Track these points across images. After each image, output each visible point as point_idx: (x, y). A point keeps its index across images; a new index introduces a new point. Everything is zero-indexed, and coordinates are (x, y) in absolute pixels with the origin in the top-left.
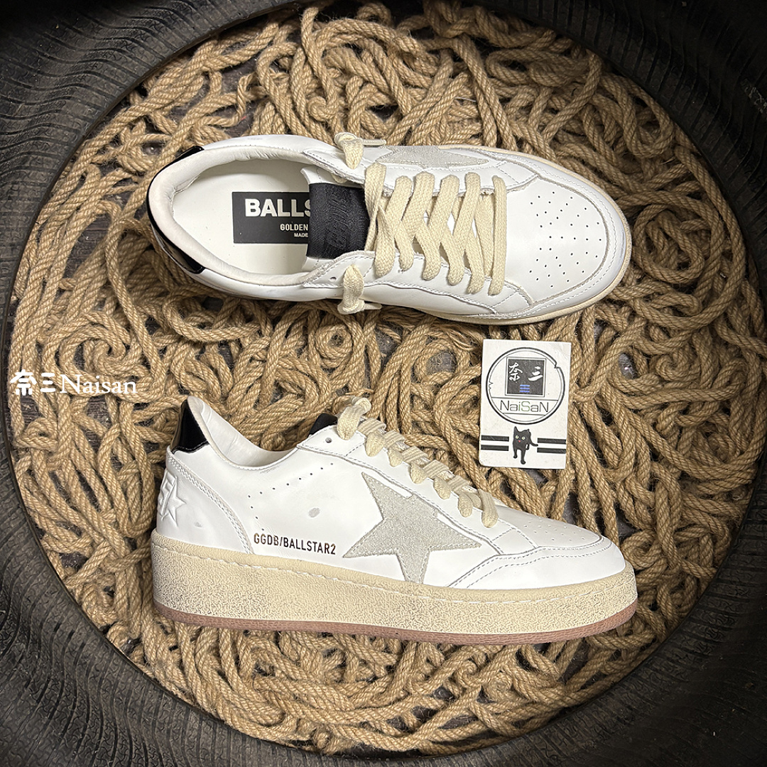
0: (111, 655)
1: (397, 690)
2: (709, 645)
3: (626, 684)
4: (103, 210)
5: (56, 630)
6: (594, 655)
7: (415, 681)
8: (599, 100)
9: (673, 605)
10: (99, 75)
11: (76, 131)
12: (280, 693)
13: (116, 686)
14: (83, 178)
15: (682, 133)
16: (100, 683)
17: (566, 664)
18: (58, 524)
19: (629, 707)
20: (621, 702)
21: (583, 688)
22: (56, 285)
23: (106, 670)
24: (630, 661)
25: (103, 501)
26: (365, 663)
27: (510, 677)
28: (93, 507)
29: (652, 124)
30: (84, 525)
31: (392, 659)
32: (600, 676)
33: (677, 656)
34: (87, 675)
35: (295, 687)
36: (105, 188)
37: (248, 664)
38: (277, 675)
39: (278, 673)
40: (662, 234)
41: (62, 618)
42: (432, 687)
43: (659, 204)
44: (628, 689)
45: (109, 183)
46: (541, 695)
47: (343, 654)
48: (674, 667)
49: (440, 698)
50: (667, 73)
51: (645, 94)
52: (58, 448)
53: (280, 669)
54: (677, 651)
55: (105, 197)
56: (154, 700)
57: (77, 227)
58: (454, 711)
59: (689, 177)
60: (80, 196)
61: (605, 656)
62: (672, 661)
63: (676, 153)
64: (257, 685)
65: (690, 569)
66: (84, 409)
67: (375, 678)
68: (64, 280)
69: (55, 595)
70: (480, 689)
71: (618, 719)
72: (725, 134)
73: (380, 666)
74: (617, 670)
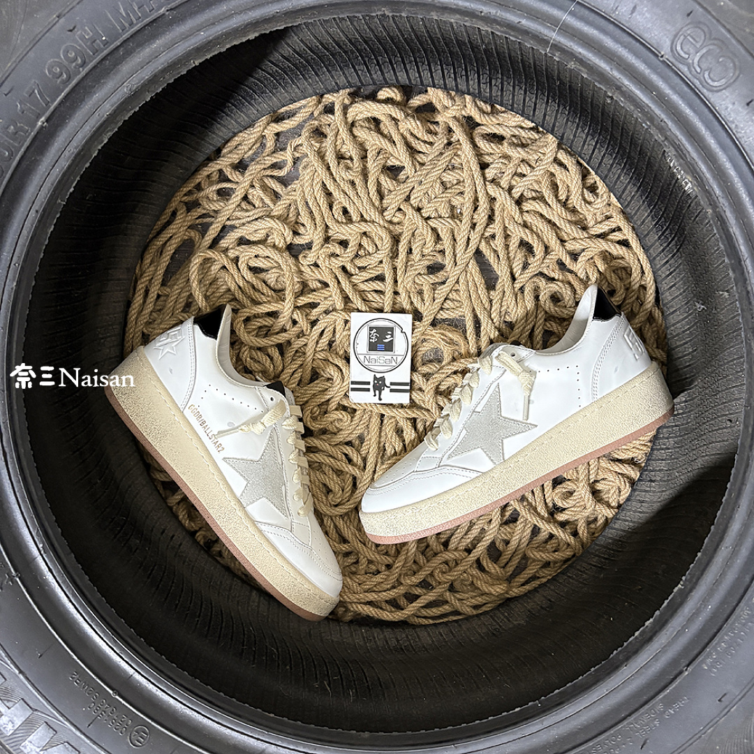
1: (393, 581)
2: (607, 561)
3: (548, 585)
4: (188, 236)
5: (162, 534)
6: (531, 563)
7: (406, 575)
8: (555, 169)
9: (588, 532)
13: (203, 571)
14: (174, 214)
15: (614, 198)
16: (192, 569)
17: (512, 569)
19: (550, 600)
20: (544, 596)
21: (523, 585)
22: (156, 292)
23: (196, 561)
24: (556, 569)
26: (370, 562)
27: (471, 576)
29: (593, 189)
31: (390, 560)
32: (534, 578)
33: (584, 568)
34: (184, 563)
36: (190, 221)
41: (166, 526)
42: (415, 580)
43: (594, 248)
44: (549, 588)
45: (193, 218)
46: (491, 589)
47: (357, 555)
48: (582, 575)
49: (423, 587)
50: (604, 155)
54: (584, 565)
55: (190, 227)
56: (228, 582)
57: (170, 251)
58: (431, 596)
59: (619, 229)
60: (173, 229)
61: (538, 565)
62: (581, 571)
63: (611, 209)
65: (601, 509)
67: (378, 572)
68: (162, 288)
69: (162, 510)
70: (450, 583)
71: (541, 607)
72: (644, 202)
73: (382, 564)
74: (547, 574)
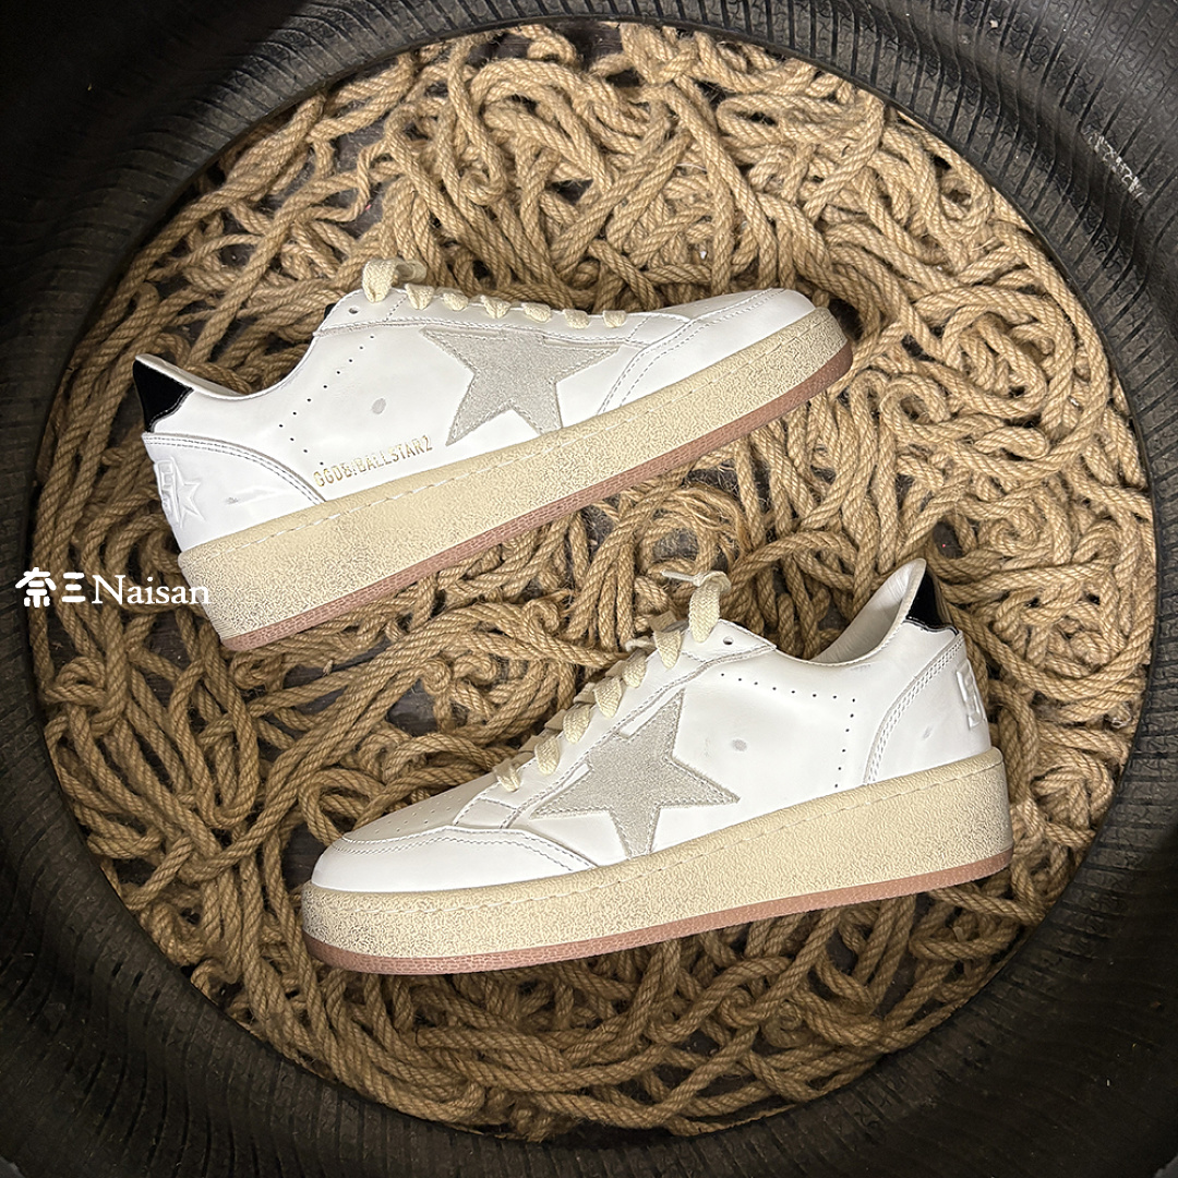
0: (200, 1007)
1: (635, 1028)
2: (1093, 943)
3: (973, 1009)
4: (163, 347)
5: (115, 973)
6: (923, 973)
7: (659, 1021)
8: (879, 161)
9: (1036, 890)
10: (158, 151)
11: (126, 232)
12: (458, 1051)
13: (208, 1054)
14: (132, 306)
15: (1005, 202)
16: (185, 1052)
17: (883, 989)
18: (108, 816)
19: (982, 1043)
20: (970, 1036)
21: (910, 1023)
22: (96, 459)
23: (192, 1030)
24: (977, 978)
25: (177, 777)
26: (582, 998)
27: (801, 1008)
28: (164, 788)
30: (150, 814)
31: (623, 991)
32: (932, 1005)
33: (1046, 961)
34: (164, 1039)
35: (479, 1039)
36: (167, 315)
37: (406, 1014)
38: (451, 1024)
39: (453, 1021)
40: (983, 346)
41: (124, 954)
42: (682, 1030)
43: (975, 305)
44: (978, 1015)
45: (173, 309)
46: (847, 1034)
47: (550, 986)
48: (1043, 977)
49: (695, 1052)
50: (977, 118)
51: (949, 150)
52: (106, 701)
53: (455, 1014)
54: (1046, 954)
55: (167, 329)
56: (267, 1074)
58: (718, 1065)
59: (1022, 267)
60: (130, 328)
61: (940, 973)
62: (1040, 970)
63: (997, 232)
64: (422, 1043)
65: (1057, 836)
66: (144, 641)
67: (598, 1022)
68: (109, 451)
69: (113, 919)
70: (757, 1030)
71: (966, 1062)
72: (1064, 199)
73: (606, 1000)
74: (959, 992)
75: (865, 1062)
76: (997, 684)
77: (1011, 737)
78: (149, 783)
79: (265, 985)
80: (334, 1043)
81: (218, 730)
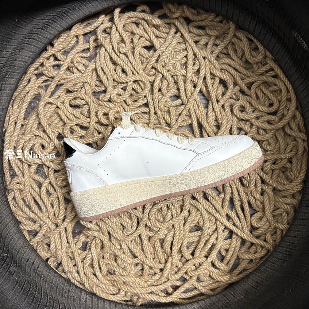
0: (50, 270)
1: (164, 278)
2: (287, 256)
3: (255, 273)
4: (38, 92)
5: (27, 261)
6: (242, 262)
7: (171, 274)
8: (235, 40)
9: (273, 240)
10: (34, 39)
11: (26, 62)
12: (118, 281)
13: (52, 282)
14: (29, 80)
15: (268, 52)
16: (46, 282)
17: (231, 266)
18: (26, 219)
19: (257, 282)
20: (253, 280)
21: (238, 275)
22: (20, 123)
23: (48, 276)
24: (256, 263)
25: (44, 208)
26: (151, 268)
27: (209, 271)
28: (40, 211)
29: (256, 49)
30: (37, 218)
31: (162, 266)
32: (244, 270)
33: (274, 261)
34: (41, 279)
35: (124, 278)
36: (39, 84)
37: (105, 270)
38: (116, 274)
39: (117, 273)
40: (262, 92)
41: (30, 257)
42: (178, 276)
43: (260, 81)
44: (256, 275)
45: (40, 82)
46: (221, 278)
47: (142, 265)
48: (273, 265)
49: (181, 281)
50: (261, 29)
51: (253, 37)
52: (25, 188)
53: (117, 271)
54: (275, 259)
55: (39, 87)
56: (67, 288)
57: (28, 100)
58: (187, 285)
59: (272, 69)
60: (29, 88)
61: (246, 262)
62: (273, 263)
63: (266, 60)
64: (109, 279)
65: (279, 226)
66: (34, 172)
67: (155, 274)
68: (24, 121)
69: (26, 247)
70: (197, 276)
71: (252, 287)
72: (285, 52)
73: (157, 269)
74: (251, 267)
75: (226, 285)
76: (263, 185)
77: (267, 200)
78: (36, 210)
79: (68, 263)
80: (86, 279)
81: (54, 196)
